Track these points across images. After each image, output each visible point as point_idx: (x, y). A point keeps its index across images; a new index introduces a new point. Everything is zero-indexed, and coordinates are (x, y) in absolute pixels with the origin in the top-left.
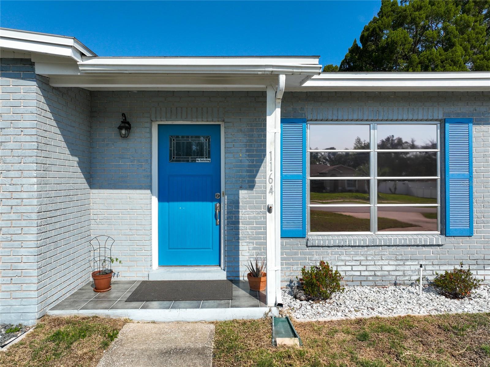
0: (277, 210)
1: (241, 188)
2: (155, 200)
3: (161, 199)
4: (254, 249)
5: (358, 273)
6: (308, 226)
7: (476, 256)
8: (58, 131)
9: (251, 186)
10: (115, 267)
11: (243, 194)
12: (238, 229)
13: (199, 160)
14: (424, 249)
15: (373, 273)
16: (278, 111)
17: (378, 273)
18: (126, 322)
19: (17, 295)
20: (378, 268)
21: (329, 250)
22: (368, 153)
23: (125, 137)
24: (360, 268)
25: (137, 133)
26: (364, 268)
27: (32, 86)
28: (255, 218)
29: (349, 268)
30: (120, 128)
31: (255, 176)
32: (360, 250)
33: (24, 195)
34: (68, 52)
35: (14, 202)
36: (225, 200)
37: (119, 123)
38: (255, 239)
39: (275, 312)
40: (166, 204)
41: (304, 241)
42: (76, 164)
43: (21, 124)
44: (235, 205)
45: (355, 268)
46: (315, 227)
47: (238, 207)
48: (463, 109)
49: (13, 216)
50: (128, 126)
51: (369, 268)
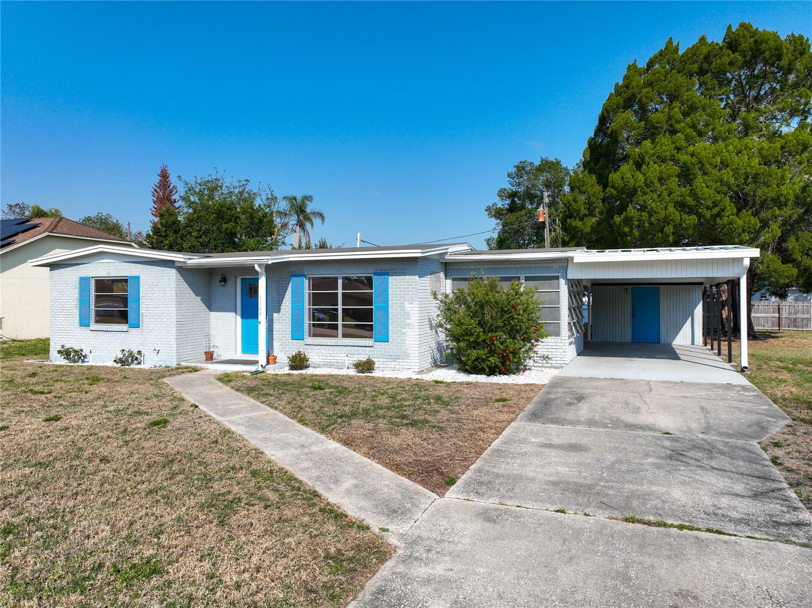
1: (275, 312)
2: (239, 318)
4: (280, 345)
5: (329, 361)
6: (306, 333)
7: (391, 354)
8: (187, 286)
10: (217, 350)
11: (275, 315)
12: (273, 334)
14: (362, 348)
15: (336, 361)
16: (263, 278)
17: (339, 361)
19: (170, 354)
21: (316, 347)
22: (337, 293)
23: (224, 286)
24: (330, 358)
25: (230, 283)
26: (332, 358)
28: (280, 328)
29: (325, 358)
30: (221, 282)
31: (280, 306)
32: (331, 348)
34: (185, 260)
35: (169, 317)
37: (220, 279)
38: (280, 340)
39: (260, 369)
40: (245, 320)
41: (301, 341)
42: (199, 300)
44: (271, 321)
45: (328, 358)
46: (310, 335)
47: (273, 322)
48: (384, 267)
50: (224, 280)
51: (335, 358)
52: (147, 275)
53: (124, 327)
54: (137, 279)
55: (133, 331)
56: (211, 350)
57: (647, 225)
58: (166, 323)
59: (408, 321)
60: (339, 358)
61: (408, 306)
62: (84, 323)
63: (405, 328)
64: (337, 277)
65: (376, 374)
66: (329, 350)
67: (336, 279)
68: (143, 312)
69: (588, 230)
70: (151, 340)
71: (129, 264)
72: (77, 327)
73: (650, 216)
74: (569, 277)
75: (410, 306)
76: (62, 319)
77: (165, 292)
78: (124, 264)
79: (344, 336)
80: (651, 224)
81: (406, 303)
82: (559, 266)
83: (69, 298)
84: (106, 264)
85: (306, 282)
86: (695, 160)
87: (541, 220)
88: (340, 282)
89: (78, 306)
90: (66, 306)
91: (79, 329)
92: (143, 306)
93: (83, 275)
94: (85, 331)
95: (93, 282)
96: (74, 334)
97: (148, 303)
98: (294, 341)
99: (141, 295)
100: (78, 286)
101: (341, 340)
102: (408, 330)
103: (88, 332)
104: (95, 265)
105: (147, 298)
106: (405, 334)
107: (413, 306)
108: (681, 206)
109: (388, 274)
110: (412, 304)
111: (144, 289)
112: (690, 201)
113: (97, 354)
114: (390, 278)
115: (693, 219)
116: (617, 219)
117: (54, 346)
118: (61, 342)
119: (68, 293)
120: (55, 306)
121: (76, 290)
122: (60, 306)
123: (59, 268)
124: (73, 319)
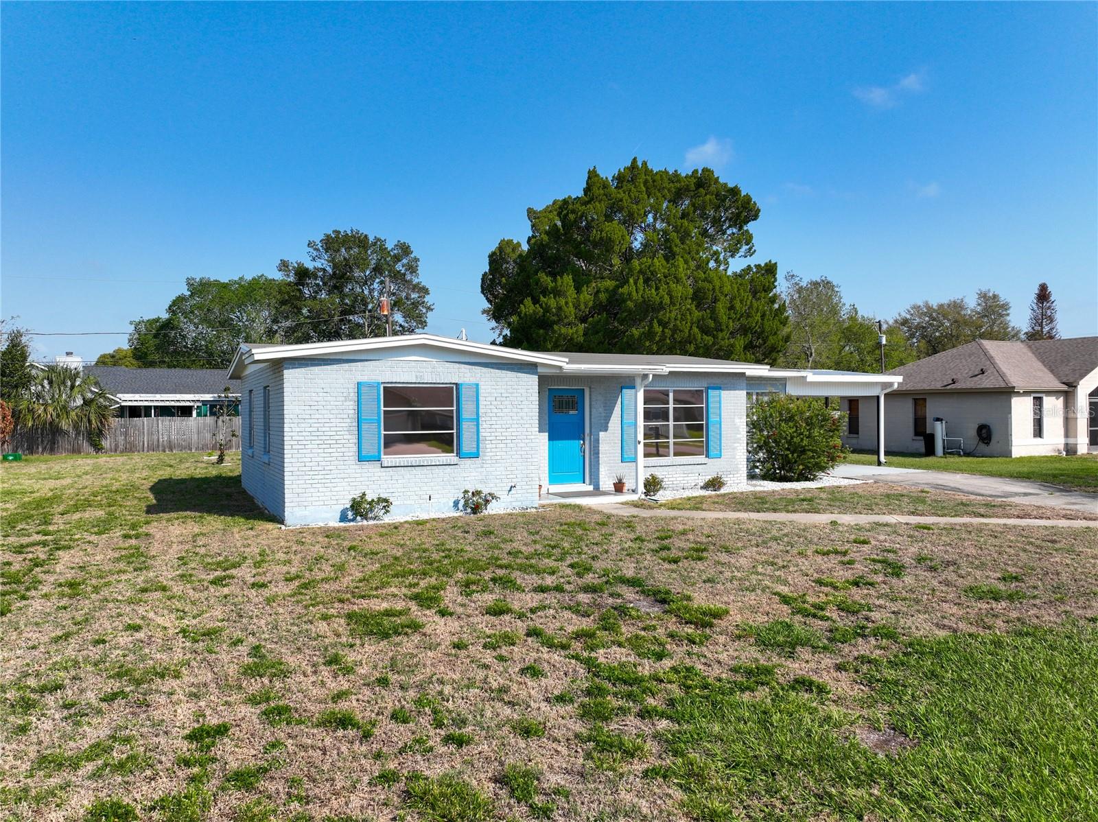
1: (601, 431)
2: (547, 439)
3: (550, 439)
4: (608, 470)
7: (723, 470)
9: (606, 430)
11: (601, 434)
13: (571, 412)
14: (697, 467)
19: (529, 491)
22: (668, 408)
31: (608, 423)
33: (532, 437)
35: (527, 442)
36: (588, 438)
38: (608, 463)
40: (552, 442)
43: (531, 399)
44: (595, 442)
47: (598, 443)
48: (717, 381)
49: (528, 449)
51: (670, 479)
52: (489, 384)
53: (451, 457)
54: (475, 388)
55: (467, 463)
58: (523, 449)
59: (738, 437)
60: (674, 479)
61: (737, 420)
62: (366, 455)
63: (734, 443)
64: (668, 390)
65: (725, 490)
66: (663, 471)
68: (484, 434)
70: (500, 473)
71: (457, 365)
72: (352, 462)
76: (314, 451)
77: (522, 407)
78: (448, 365)
79: (675, 454)
81: (736, 418)
83: (331, 416)
84: (413, 364)
87: (385, 313)
88: (671, 395)
90: (324, 429)
91: (357, 467)
92: (485, 426)
93: (365, 379)
94: (371, 469)
95: (381, 390)
96: (346, 476)
97: (494, 422)
98: (625, 464)
100: (353, 395)
101: (671, 459)
102: (738, 446)
103: (374, 470)
104: (390, 363)
105: (491, 414)
106: (734, 449)
107: (742, 421)
109: (721, 389)
111: (485, 403)
114: (723, 393)
117: (295, 500)
118: (312, 490)
119: (329, 407)
120: (298, 430)
121: (348, 403)
122: (311, 429)
123: (307, 365)
124: (343, 450)
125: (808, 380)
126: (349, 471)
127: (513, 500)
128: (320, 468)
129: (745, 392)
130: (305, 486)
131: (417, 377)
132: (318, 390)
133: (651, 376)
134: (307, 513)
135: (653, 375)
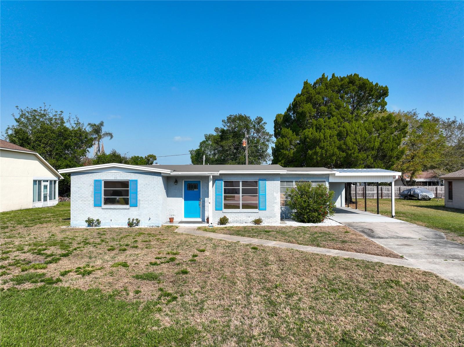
0: (211, 203)
1: (206, 197)
2: (183, 200)
3: (185, 200)
6: (223, 207)
7: (267, 216)
8: (163, 185)
10: (174, 217)
11: (206, 199)
12: (205, 208)
13: (195, 190)
14: (254, 213)
16: (212, 182)
18: (179, 226)
19: (158, 220)
20: (241, 218)
21: (229, 214)
22: (239, 188)
23: (176, 184)
25: (179, 183)
27: (161, 178)
30: (175, 182)
33: (159, 200)
34: (169, 173)
35: (157, 201)
36: (201, 200)
37: (175, 181)
39: (211, 225)
40: (186, 201)
41: (222, 211)
42: (165, 192)
43: (159, 185)
44: (204, 202)
46: (225, 208)
48: (265, 177)
49: (157, 204)
50: (176, 182)
51: (239, 218)
52: (142, 180)
53: (127, 206)
54: (136, 182)
55: (133, 209)
56: (173, 217)
57: (324, 155)
58: (155, 204)
59: (275, 201)
61: (275, 194)
62: (97, 204)
63: (274, 204)
65: (262, 224)
66: (236, 215)
67: (239, 182)
68: (140, 198)
69: (292, 155)
70: (145, 213)
71: (130, 173)
72: (92, 207)
73: (326, 152)
74: (330, 181)
75: (276, 194)
76: (80, 203)
77: (155, 188)
78: (126, 173)
79: (243, 208)
80: (326, 155)
81: (275, 193)
82: (326, 177)
83: (86, 191)
84: (114, 173)
85: (223, 183)
86: (345, 130)
87: (244, 146)
88: (241, 183)
89: (93, 195)
90: (83, 195)
91: (94, 208)
92: (140, 195)
93: (97, 179)
94: (98, 209)
95: (103, 182)
96: (90, 211)
97: (143, 194)
98: (217, 211)
99: (138, 190)
100: (93, 184)
101: (241, 210)
102: (275, 205)
103: (100, 210)
104: (105, 173)
105: (142, 191)
106: (274, 206)
107: (278, 194)
108: (340, 148)
109: (266, 180)
110: (277, 193)
111: (140, 187)
112: (344, 147)
113: (106, 221)
114: (267, 182)
115: (344, 154)
116: (310, 152)
117: (74, 218)
118: (79, 215)
119: (85, 188)
120: (75, 195)
121: (91, 187)
122: (79, 195)
123: (78, 175)
124: (89, 202)
125: (336, 175)
126: (91, 210)
127: (150, 223)
128: (81, 208)
129: (280, 182)
130: (77, 214)
131: (115, 178)
132: (81, 183)
133: (211, 177)
134: (77, 223)
135: (213, 176)
